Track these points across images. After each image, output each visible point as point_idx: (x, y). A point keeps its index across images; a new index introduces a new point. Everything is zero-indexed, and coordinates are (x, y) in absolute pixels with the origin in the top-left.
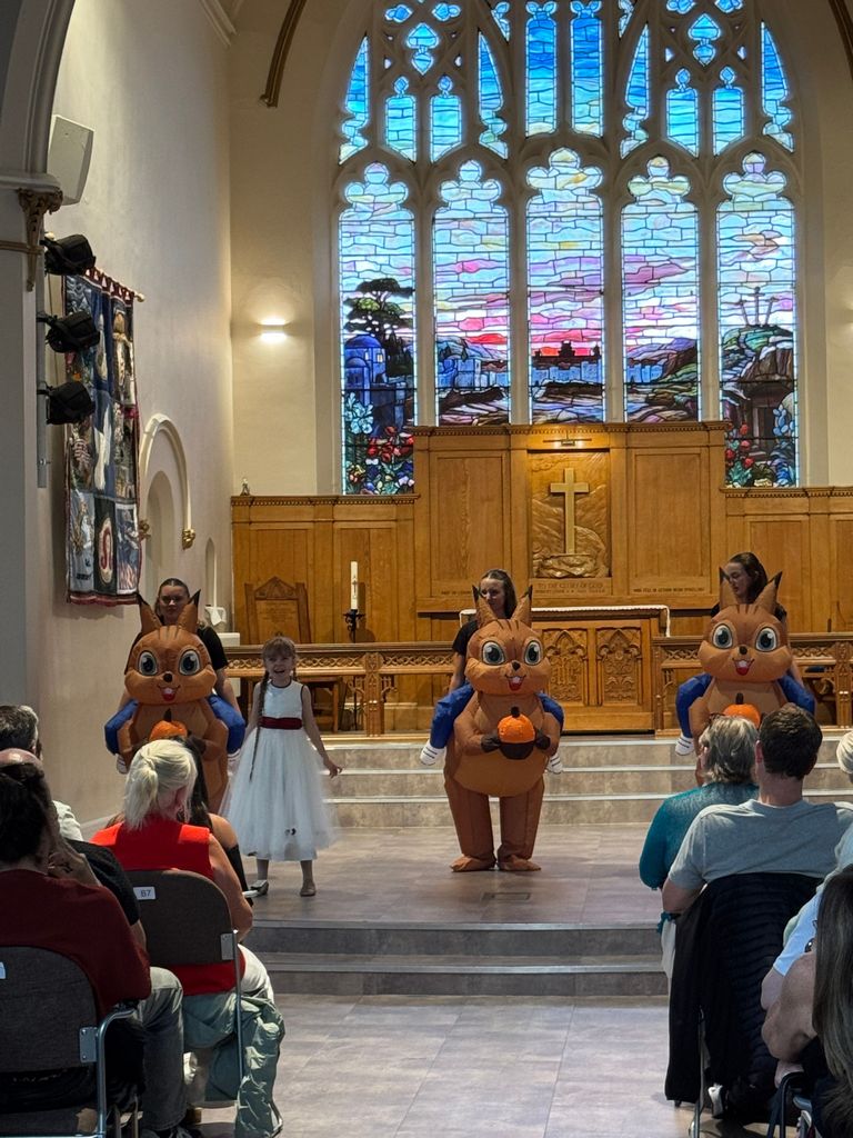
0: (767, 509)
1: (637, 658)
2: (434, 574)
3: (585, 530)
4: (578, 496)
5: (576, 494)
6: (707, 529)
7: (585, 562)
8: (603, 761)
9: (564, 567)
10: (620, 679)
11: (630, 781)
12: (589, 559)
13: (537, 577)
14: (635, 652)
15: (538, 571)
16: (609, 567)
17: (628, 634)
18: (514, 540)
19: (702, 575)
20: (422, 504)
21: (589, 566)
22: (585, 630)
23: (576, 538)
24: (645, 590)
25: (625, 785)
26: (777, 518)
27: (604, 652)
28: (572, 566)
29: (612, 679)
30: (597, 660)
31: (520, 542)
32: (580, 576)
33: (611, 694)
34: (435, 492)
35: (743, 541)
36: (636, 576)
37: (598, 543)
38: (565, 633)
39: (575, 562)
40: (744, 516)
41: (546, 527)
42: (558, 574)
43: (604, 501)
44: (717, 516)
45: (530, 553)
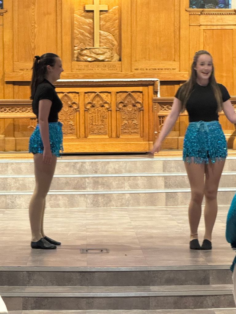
0: (214, 23)
1: (140, 110)
2: (16, 58)
3: (106, 33)
4: (102, 12)
5: (101, 11)
6: (178, 33)
7: (106, 52)
8: (124, 171)
9: (94, 55)
10: (130, 122)
11: (140, 182)
12: (108, 50)
13: (77, 61)
14: (139, 106)
15: (77, 57)
16: (120, 55)
17: (135, 95)
18: (64, 38)
19: (175, 61)
20: (8, 16)
21: (108, 55)
22: (110, 93)
23: (100, 38)
24: (141, 69)
25: (137, 185)
26: (219, 27)
27: (121, 106)
28: (98, 54)
29: (126, 122)
30: (117, 111)
31: (67, 39)
32: (103, 61)
33: (125, 131)
34: (16, 8)
35: (199, 41)
36: (136, 61)
37: (113, 42)
38: (98, 95)
39: (100, 52)
40: (199, 26)
41: (83, 31)
42: (89, 59)
43: (117, 16)
44: (184, 25)
45: (73, 46)
